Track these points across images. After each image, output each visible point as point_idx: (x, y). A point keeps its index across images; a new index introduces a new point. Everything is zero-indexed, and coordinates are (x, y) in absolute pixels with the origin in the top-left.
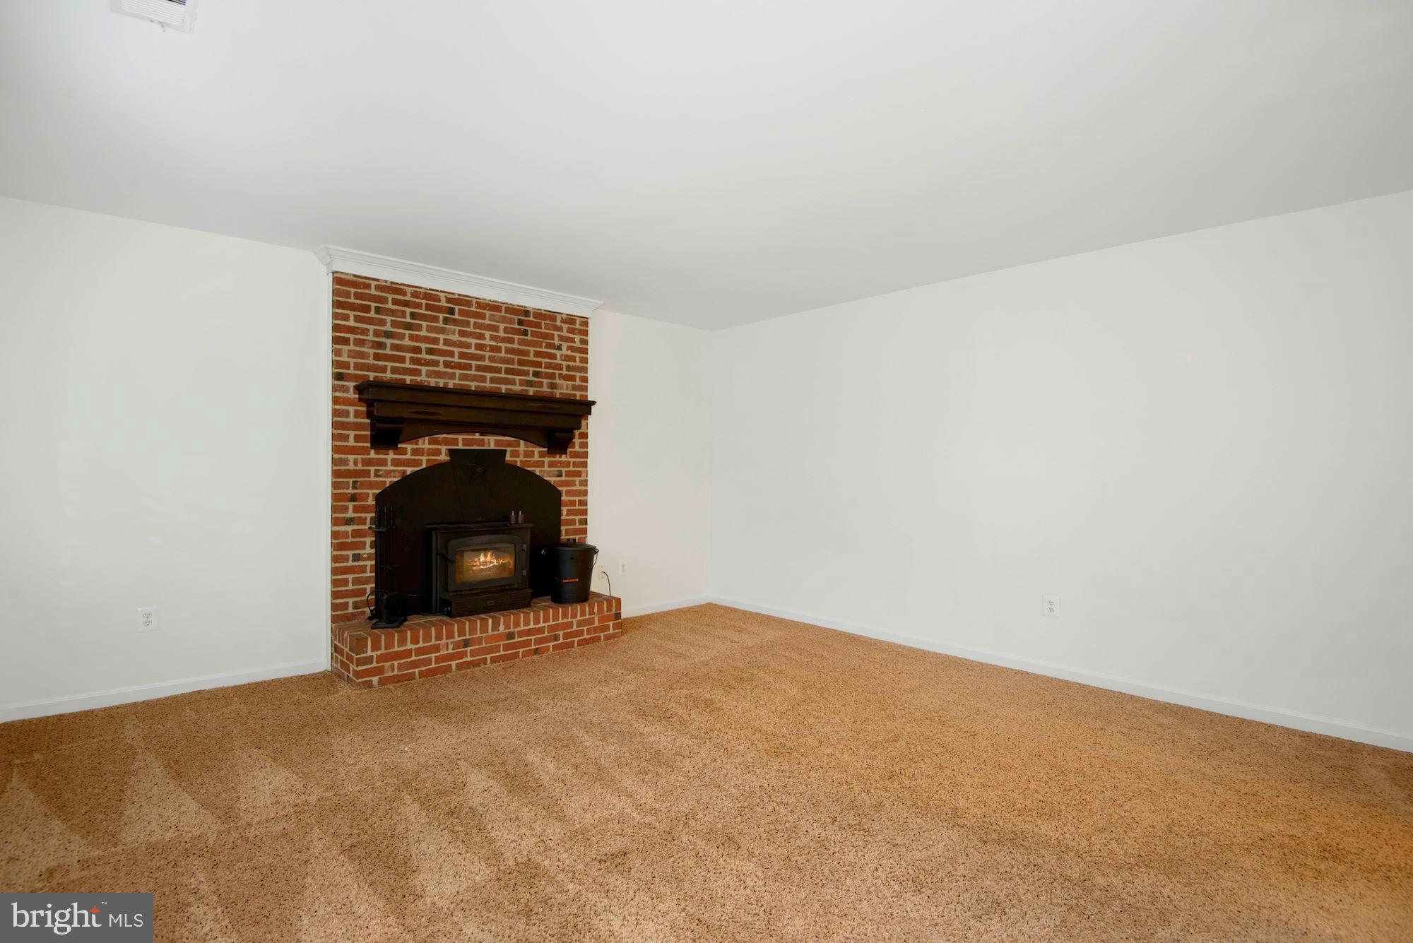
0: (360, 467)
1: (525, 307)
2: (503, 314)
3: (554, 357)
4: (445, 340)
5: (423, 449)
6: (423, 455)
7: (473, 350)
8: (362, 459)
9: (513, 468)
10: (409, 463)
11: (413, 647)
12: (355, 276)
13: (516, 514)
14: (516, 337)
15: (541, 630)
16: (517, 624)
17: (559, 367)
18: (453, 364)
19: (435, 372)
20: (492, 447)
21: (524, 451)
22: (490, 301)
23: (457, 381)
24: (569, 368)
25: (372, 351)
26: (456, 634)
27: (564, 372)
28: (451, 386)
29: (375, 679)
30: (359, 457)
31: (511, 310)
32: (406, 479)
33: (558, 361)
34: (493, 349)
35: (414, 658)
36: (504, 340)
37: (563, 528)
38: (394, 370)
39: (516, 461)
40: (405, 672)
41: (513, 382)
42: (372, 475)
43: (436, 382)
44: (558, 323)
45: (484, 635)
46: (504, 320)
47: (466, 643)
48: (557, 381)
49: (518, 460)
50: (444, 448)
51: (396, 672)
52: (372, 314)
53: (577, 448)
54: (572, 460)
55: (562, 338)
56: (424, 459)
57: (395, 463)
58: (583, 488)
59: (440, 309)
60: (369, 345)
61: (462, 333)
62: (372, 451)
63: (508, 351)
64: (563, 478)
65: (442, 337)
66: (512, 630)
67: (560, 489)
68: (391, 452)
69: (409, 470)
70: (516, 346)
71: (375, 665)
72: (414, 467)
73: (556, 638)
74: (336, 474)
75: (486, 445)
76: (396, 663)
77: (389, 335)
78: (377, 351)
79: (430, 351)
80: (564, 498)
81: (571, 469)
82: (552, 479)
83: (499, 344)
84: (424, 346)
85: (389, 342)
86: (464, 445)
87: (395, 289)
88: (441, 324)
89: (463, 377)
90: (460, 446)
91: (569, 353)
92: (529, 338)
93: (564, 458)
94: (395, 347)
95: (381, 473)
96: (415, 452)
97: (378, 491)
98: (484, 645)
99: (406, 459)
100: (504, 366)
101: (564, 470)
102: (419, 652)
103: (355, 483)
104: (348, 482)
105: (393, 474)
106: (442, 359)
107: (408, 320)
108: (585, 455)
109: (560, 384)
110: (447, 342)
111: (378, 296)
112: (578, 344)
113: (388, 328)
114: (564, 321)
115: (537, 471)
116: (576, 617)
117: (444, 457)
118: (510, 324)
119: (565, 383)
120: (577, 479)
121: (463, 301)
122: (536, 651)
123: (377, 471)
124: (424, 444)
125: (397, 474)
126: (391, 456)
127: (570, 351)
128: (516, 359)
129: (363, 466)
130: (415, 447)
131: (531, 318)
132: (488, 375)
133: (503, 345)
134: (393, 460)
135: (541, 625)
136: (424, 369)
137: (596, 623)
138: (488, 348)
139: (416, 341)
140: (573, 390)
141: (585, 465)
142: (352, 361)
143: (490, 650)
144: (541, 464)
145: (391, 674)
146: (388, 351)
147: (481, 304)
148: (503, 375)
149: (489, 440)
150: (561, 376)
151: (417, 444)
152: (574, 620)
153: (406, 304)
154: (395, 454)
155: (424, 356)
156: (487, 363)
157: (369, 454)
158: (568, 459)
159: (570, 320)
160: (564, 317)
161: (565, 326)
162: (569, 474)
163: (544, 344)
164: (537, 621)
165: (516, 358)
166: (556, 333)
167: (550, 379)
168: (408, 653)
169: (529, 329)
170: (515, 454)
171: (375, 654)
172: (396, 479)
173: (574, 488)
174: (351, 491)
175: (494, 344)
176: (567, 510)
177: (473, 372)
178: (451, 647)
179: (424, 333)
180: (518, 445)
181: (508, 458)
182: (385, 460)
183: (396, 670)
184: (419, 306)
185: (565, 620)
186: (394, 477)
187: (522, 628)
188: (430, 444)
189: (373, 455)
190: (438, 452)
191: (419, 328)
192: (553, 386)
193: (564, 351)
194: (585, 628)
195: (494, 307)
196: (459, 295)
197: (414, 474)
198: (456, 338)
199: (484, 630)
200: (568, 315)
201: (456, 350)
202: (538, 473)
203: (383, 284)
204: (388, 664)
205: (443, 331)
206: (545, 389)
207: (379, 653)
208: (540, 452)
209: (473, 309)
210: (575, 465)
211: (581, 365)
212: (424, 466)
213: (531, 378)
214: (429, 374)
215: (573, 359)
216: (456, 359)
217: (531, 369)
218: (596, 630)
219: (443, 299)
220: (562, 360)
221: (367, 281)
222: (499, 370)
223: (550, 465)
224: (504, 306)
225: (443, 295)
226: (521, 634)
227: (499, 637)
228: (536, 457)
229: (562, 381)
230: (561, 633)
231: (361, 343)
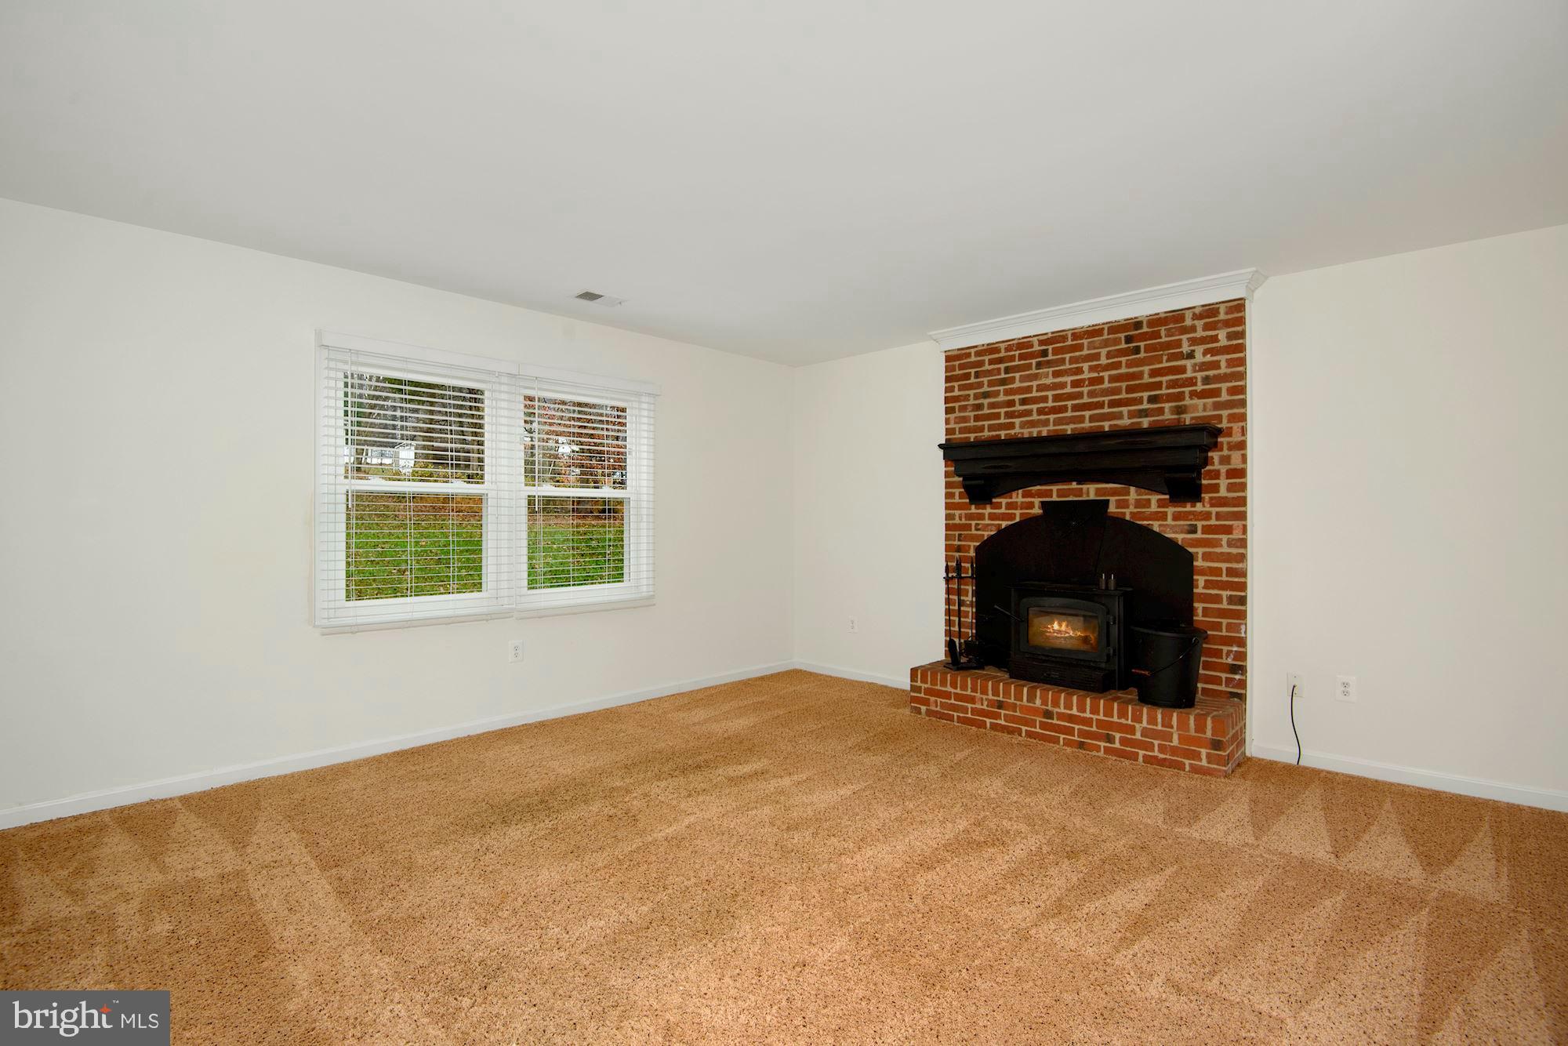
0: (964, 521)
1: (1135, 318)
2: (1105, 336)
3: (1183, 370)
4: (1038, 386)
5: (1017, 502)
6: (1016, 509)
7: (1069, 390)
8: (966, 514)
9: (1119, 521)
10: (1004, 517)
11: (953, 690)
12: (959, 350)
13: (1108, 577)
14: (1123, 359)
15: (1087, 722)
16: (1056, 704)
17: (1191, 382)
18: (1046, 410)
19: (1028, 422)
20: (1092, 497)
21: (1136, 499)
22: (1089, 326)
23: (1051, 427)
24: (1207, 380)
25: (972, 414)
26: (990, 692)
27: (1200, 387)
28: (1044, 434)
29: (923, 708)
30: (963, 512)
31: (1115, 328)
32: (1001, 532)
33: (1189, 374)
34: (1093, 381)
35: (953, 701)
36: (1107, 368)
37: (1199, 606)
38: (991, 428)
39: (1124, 514)
40: (946, 712)
41: (1120, 416)
42: (973, 528)
43: (1030, 433)
44: (1188, 322)
45: (1018, 703)
46: (1106, 343)
47: (1000, 705)
48: (1187, 402)
49: (1127, 511)
50: (1037, 501)
51: (938, 709)
52: (973, 380)
53: (1223, 492)
54: (1214, 510)
55: (1194, 342)
56: (1018, 512)
57: (992, 517)
58: (1234, 551)
59: (1032, 355)
60: (970, 408)
61: (1056, 374)
62: (973, 507)
63: (1112, 379)
64: (1199, 535)
65: (1035, 383)
66: (1049, 708)
67: (1191, 550)
68: (988, 506)
69: (1004, 524)
70: (1123, 370)
71: (922, 695)
72: (1008, 520)
73: (1110, 739)
74: (948, 527)
75: (1084, 496)
76: (939, 700)
77: (986, 395)
78: (976, 413)
79: (1024, 402)
80: (1199, 563)
81: (1213, 522)
82: (1180, 537)
83: (1101, 374)
84: (1017, 397)
85: (986, 402)
86: (1058, 496)
87: (992, 349)
88: (1034, 371)
89: (1057, 422)
90: (1055, 498)
91: (1208, 358)
92: (1142, 355)
93: (1199, 507)
94: (992, 406)
95: (980, 527)
96: (1010, 506)
97: (978, 544)
98: (1018, 714)
99: (1001, 514)
100: (1106, 399)
101: (1199, 524)
102: (958, 697)
103: (960, 535)
104: (955, 535)
105: (989, 527)
106: (1034, 407)
107: (1003, 376)
108: (1242, 501)
109: (1191, 405)
110: (1040, 388)
111: (979, 361)
112: (1223, 341)
113: (986, 389)
114: (1196, 317)
115: (1156, 526)
116: (1140, 722)
117: (1037, 510)
118: (1115, 345)
119: (1200, 402)
120: (1224, 538)
121: (1057, 338)
122: (1081, 745)
123: (977, 525)
124: (1017, 497)
125: (994, 528)
126: (988, 510)
127: (1209, 356)
128: (1124, 387)
129: (966, 520)
130: (1010, 500)
131: (1145, 329)
132: (1087, 414)
133: (1106, 375)
134: (989, 514)
135: (1088, 715)
136: (1017, 421)
137: (1175, 742)
138: (1087, 383)
139: (1011, 395)
140: (1214, 410)
141: (1242, 516)
142: (957, 426)
143: (1026, 723)
144: (1164, 517)
145: (936, 709)
146: (986, 411)
147: (1077, 335)
148: (1106, 410)
149: (1088, 489)
150: (1193, 394)
151: (1011, 498)
152: (1137, 726)
153: (1000, 361)
154: (991, 508)
155: (1018, 408)
156: (1086, 400)
157: (970, 509)
158: (1208, 508)
159: (1210, 311)
160: (1197, 311)
161: (1199, 324)
162: (1207, 530)
163: (1165, 358)
164: (1082, 709)
165: (1124, 385)
166: (1184, 337)
167: (1176, 401)
168: (948, 695)
169: (1142, 344)
170: (1122, 504)
171: (924, 686)
172: (992, 533)
173: (1218, 550)
174: (957, 543)
175: (1096, 375)
176: (1206, 581)
177: (1069, 414)
178: (985, 703)
179: (1017, 384)
180: (1128, 494)
181: (1112, 509)
182: (984, 514)
183: (939, 707)
184: (1012, 359)
185: (1123, 721)
186: (991, 531)
187: (1062, 710)
188: (1023, 497)
189: (973, 510)
190: (1031, 505)
191: (1012, 380)
192: (1180, 410)
193: (1199, 358)
194: (1156, 743)
195: (1094, 332)
196: (1053, 333)
197: (1008, 528)
198: (1050, 380)
199: (1019, 697)
200: (1203, 306)
201: (1050, 394)
202: (1156, 529)
203: (982, 348)
204: (933, 699)
205: (1035, 377)
206: (1168, 416)
207: (926, 686)
208: (1159, 500)
209: (1069, 342)
210: (1219, 516)
211: (1229, 371)
212: (1018, 519)
213: (1145, 406)
214: (1023, 425)
215: (1215, 365)
216: (1050, 404)
217: (1145, 395)
218: (1174, 751)
219: (1036, 343)
220: (1195, 371)
221: (968, 351)
222: (1101, 405)
223: (1176, 517)
224: (1106, 327)
225: (1035, 338)
226: (1061, 716)
227: (1035, 711)
228: (1154, 507)
229: (1196, 401)
230: (1118, 736)
231: (963, 408)
